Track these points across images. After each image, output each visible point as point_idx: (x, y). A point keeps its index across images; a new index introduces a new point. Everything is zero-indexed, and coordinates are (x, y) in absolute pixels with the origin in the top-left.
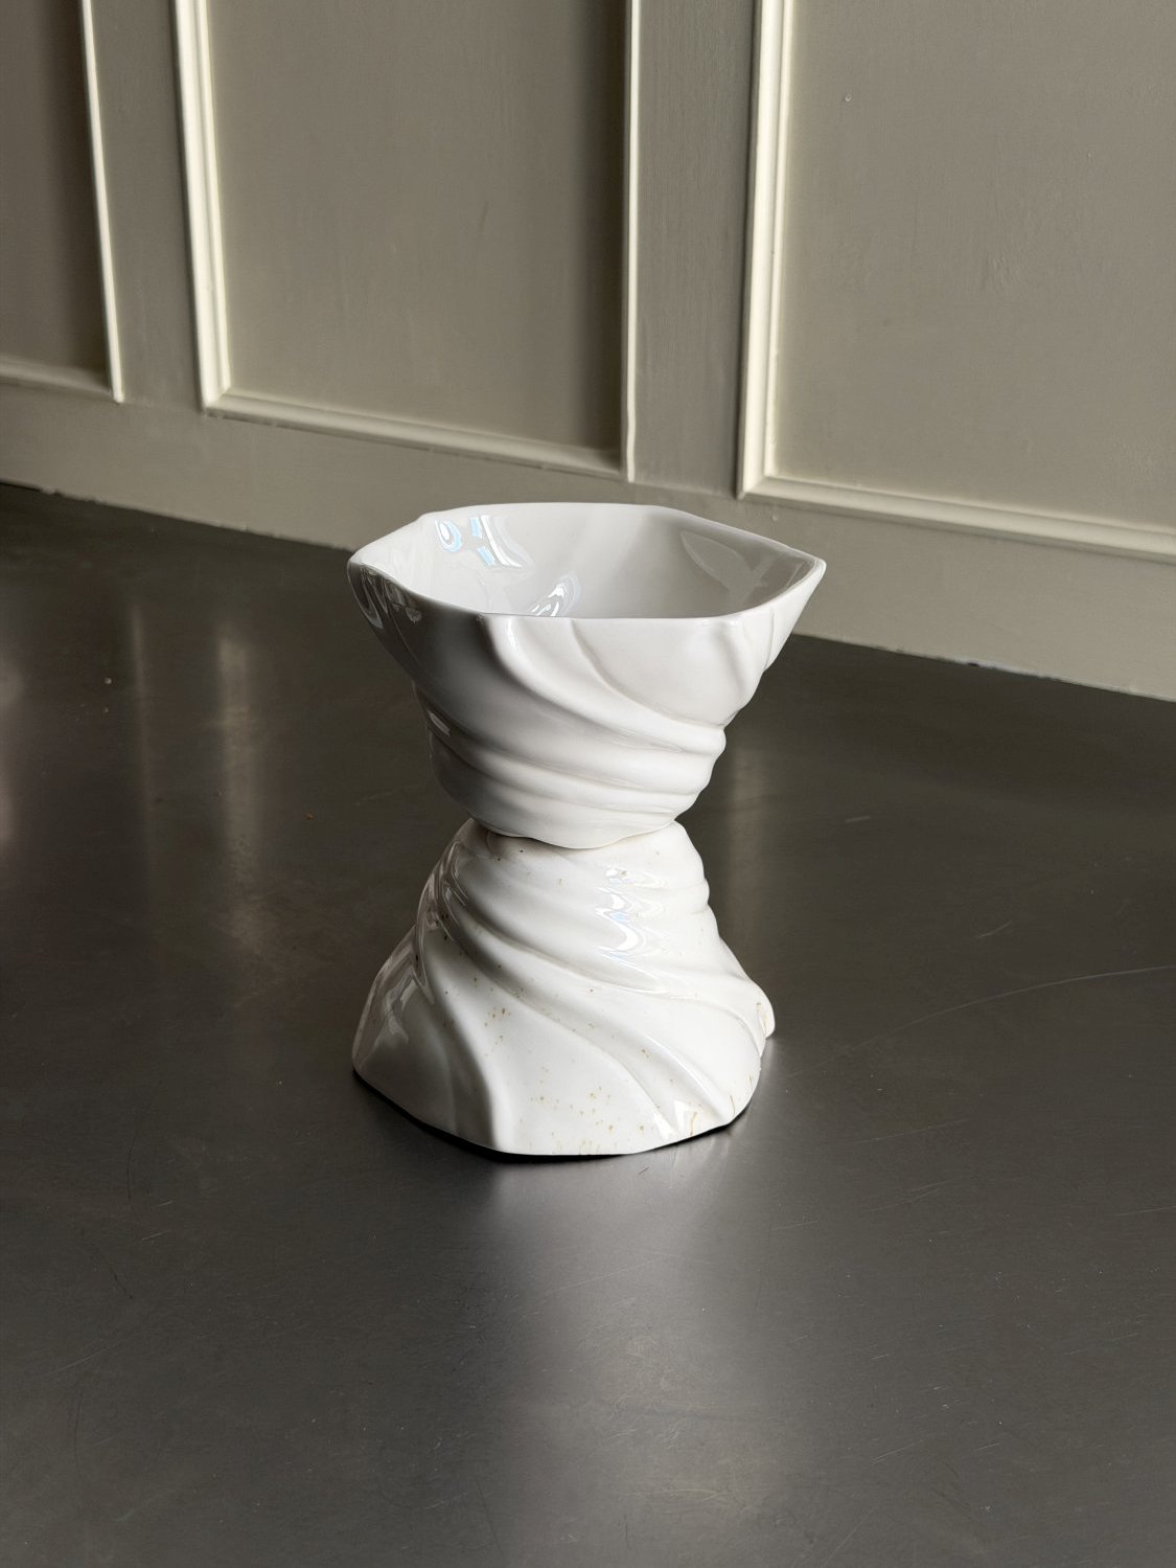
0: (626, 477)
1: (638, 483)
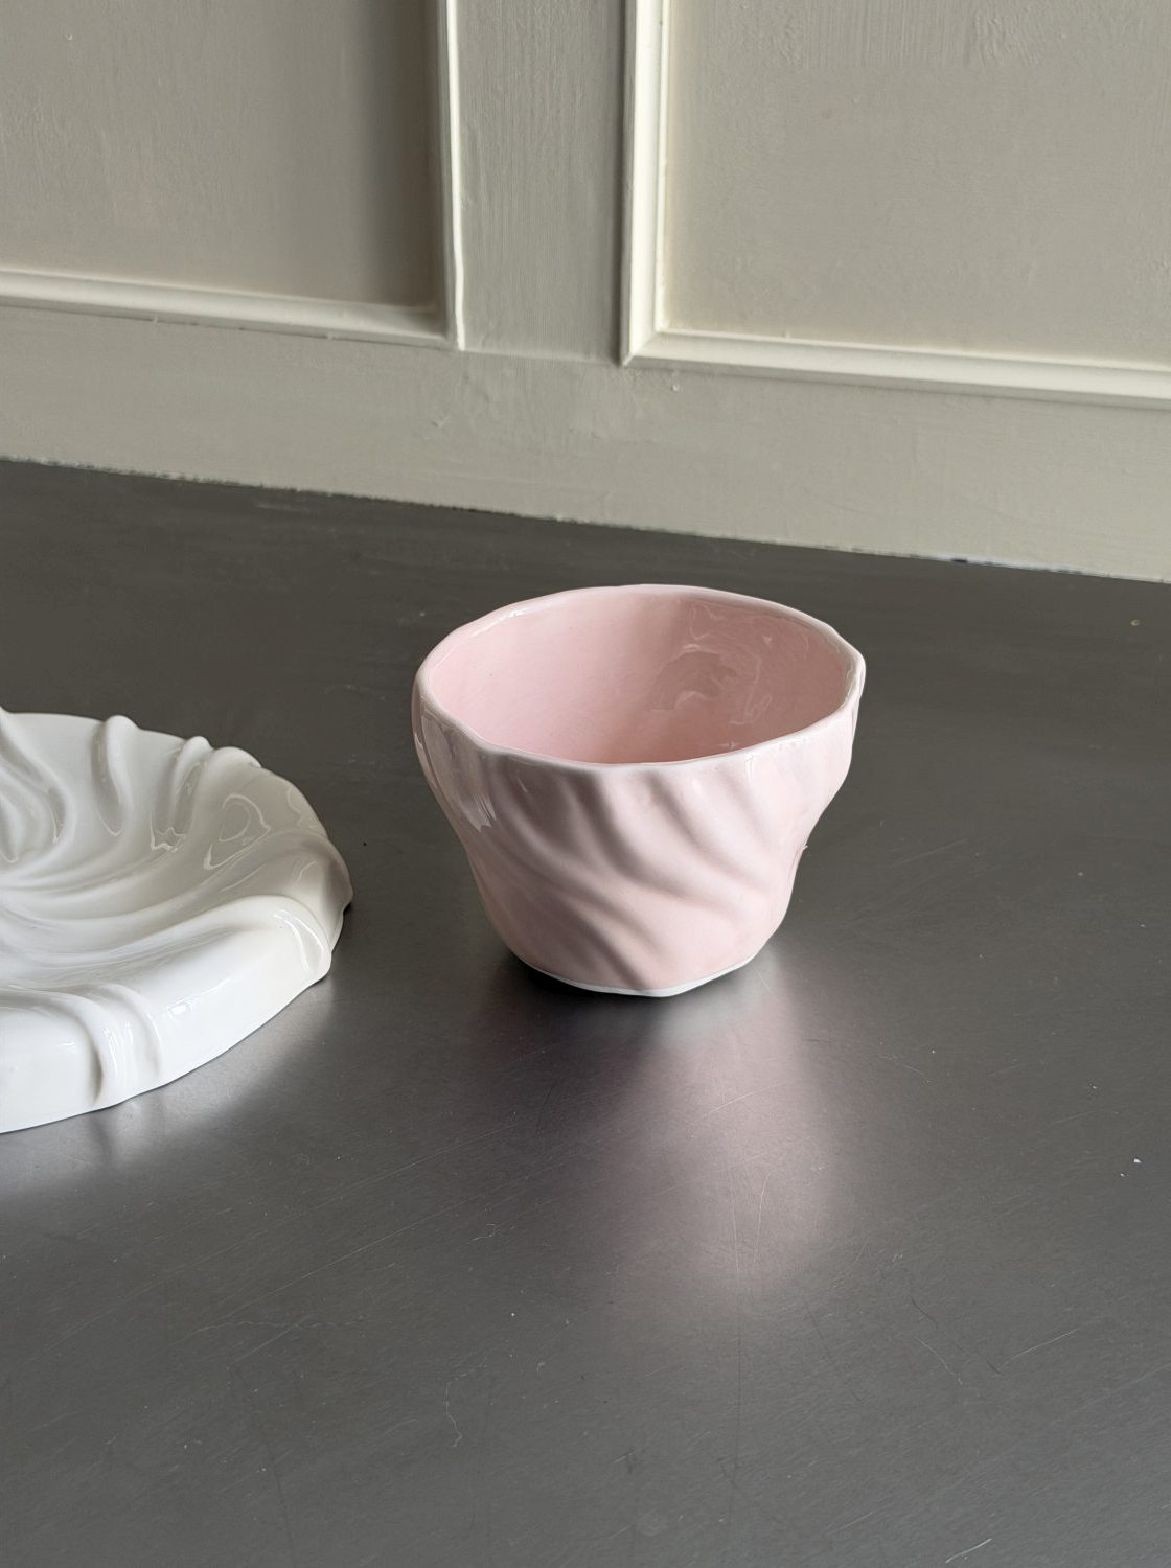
0: (456, 344)
1: (471, 350)
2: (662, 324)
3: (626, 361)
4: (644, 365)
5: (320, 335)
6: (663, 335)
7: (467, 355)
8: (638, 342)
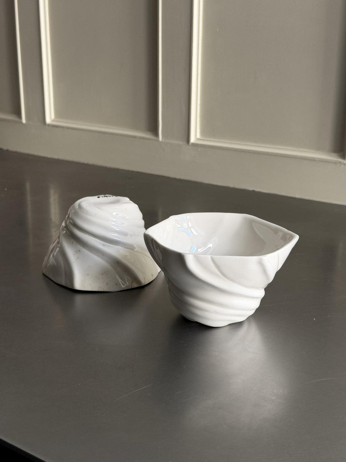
0: (159, 139)
1: (162, 140)
2: (198, 136)
3: (190, 144)
4: (194, 145)
5: (135, 137)
6: (198, 139)
7: (161, 142)
8: (193, 140)
